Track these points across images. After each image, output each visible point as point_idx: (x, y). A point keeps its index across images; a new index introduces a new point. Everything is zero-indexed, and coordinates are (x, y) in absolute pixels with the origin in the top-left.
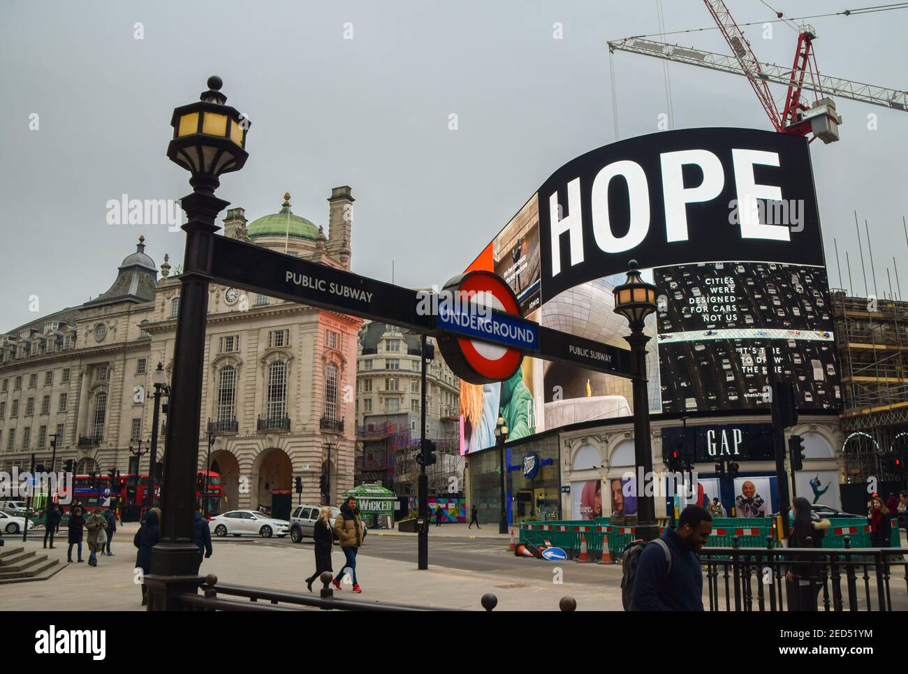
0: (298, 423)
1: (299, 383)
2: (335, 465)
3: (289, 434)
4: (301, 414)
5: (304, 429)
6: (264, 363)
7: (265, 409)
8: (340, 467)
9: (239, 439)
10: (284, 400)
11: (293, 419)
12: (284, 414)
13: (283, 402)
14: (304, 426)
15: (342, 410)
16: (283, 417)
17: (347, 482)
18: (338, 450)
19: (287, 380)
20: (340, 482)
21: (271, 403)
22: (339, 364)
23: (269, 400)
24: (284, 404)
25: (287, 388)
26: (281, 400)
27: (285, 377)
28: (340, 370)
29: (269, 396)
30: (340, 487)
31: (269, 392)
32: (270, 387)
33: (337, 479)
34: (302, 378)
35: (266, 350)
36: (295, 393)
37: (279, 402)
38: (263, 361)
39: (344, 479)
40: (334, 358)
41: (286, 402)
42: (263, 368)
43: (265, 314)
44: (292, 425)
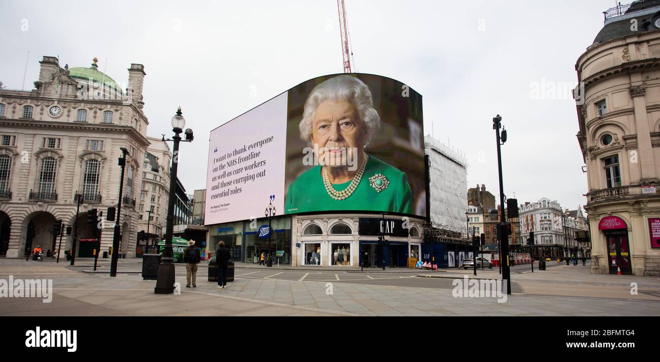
0: (108, 198)
1: (110, 174)
2: (129, 226)
3: (100, 204)
4: (110, 193)
5: (112, 202)
6: (82, 159)
7: (82, 187)
8: (132, 227)
9: (58, 205)
10: (97, 183)
11: (104, 196)
12: (96, 191)
13: (96, 184)
14: (112, 201)
15: (135, 194)
16: (96, 194)
17: (134, 236)
18: (131, 217)
19: (100, 172)
20: (131, 235)
21: (86, 184)
22: (135, 167)
23: (85, 183)
24: (97, 186)
25: (100, 176)
26: (95, 183)
27: (99, 169)
28: (135, 171)
29: (85, 180)
30: (131, 238)
31: (85, 177)
32: (86, 174)
33: (130, 234)
34: (112, 172)
35: (84, 151)
36: (107, 180)
37: (93, 184)
38: (82, 157)
39: (133, 234)
40: (133, 163)
41: (98, 185)
42: (81, 162)
43: (85, 128)
44: (103, 199)
